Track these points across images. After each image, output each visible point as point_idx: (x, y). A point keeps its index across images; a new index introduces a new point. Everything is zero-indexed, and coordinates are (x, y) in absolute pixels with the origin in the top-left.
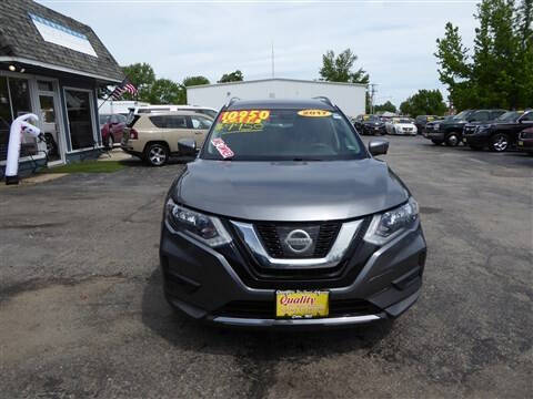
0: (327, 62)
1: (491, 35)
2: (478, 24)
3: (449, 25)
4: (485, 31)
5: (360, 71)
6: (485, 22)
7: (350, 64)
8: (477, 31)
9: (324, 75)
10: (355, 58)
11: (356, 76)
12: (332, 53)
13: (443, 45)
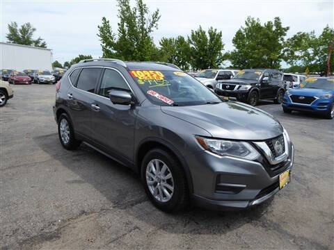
0: (13, 30)
1: (126, 28)
2: (119, 21)
3: (104, 19)
4: (123, 26)
5: (39, 39)
6: (123, 21)
7: (31, 34)
8: (119, 24)
9: (10, 39)
10: (34, 30)
11: (37, 42)
12: (15, 24)
13: (102, 30)
